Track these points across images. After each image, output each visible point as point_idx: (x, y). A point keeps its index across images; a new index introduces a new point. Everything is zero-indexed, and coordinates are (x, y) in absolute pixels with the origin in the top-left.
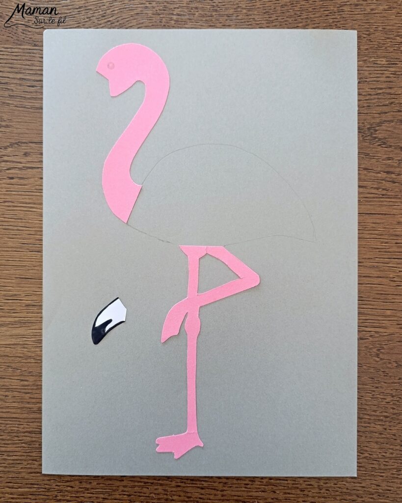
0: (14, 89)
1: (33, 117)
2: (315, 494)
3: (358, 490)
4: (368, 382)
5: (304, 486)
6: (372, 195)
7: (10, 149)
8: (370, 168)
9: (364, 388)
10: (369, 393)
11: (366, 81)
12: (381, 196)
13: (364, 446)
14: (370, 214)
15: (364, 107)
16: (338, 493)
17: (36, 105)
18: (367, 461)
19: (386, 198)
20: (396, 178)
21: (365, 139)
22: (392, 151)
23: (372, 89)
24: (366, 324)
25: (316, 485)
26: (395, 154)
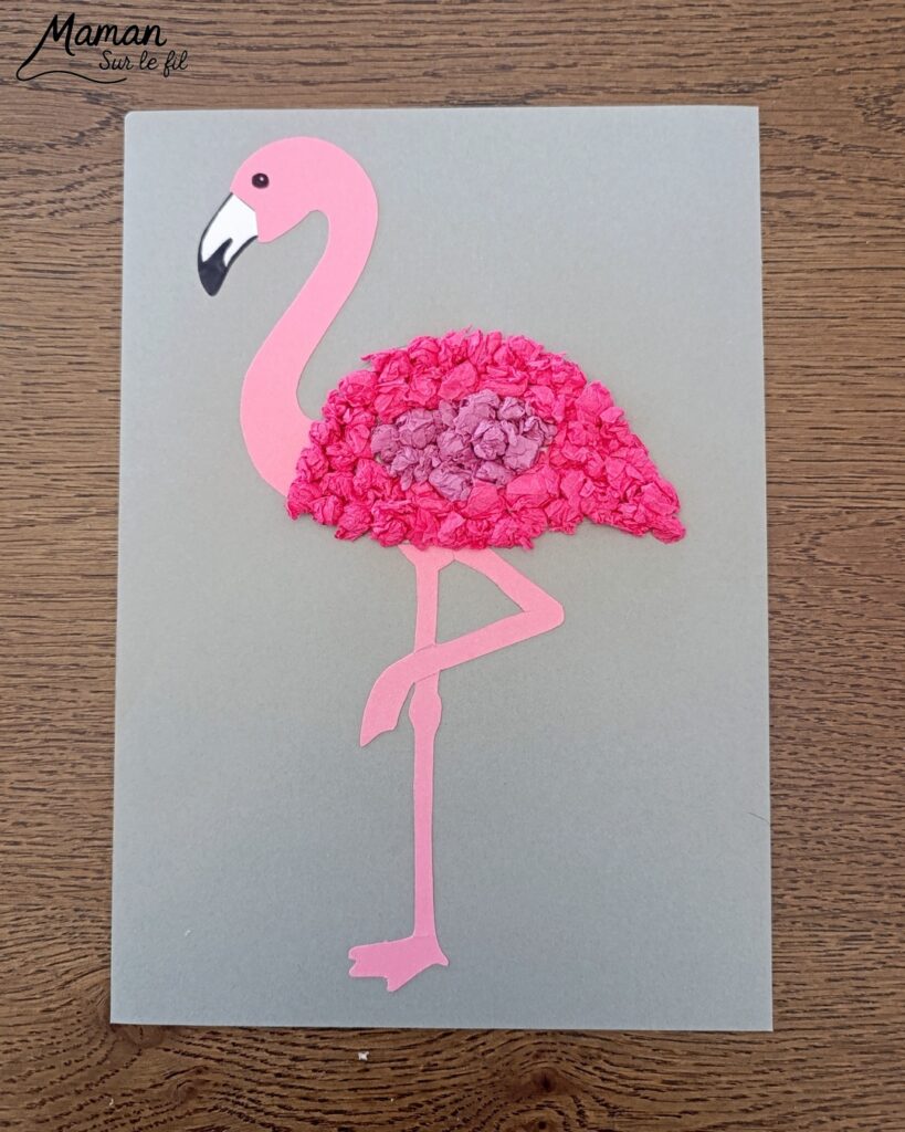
1: (197, 94)
2: (794, 852)
3: (885, 842)
4: (896, 613)
6: (890, 232)
8: (883, 177)
9: (889, 626)
10: (899, 636)
11: (867, 6)
13: (893, 749)
14: (886, 268)
15: (864, 56)
16: (842, 849)
17: (202, 69)
18: (901, 779)
21: (870, 119)
23: (879, 20)
24: (888, 492)
25: (795, 832)
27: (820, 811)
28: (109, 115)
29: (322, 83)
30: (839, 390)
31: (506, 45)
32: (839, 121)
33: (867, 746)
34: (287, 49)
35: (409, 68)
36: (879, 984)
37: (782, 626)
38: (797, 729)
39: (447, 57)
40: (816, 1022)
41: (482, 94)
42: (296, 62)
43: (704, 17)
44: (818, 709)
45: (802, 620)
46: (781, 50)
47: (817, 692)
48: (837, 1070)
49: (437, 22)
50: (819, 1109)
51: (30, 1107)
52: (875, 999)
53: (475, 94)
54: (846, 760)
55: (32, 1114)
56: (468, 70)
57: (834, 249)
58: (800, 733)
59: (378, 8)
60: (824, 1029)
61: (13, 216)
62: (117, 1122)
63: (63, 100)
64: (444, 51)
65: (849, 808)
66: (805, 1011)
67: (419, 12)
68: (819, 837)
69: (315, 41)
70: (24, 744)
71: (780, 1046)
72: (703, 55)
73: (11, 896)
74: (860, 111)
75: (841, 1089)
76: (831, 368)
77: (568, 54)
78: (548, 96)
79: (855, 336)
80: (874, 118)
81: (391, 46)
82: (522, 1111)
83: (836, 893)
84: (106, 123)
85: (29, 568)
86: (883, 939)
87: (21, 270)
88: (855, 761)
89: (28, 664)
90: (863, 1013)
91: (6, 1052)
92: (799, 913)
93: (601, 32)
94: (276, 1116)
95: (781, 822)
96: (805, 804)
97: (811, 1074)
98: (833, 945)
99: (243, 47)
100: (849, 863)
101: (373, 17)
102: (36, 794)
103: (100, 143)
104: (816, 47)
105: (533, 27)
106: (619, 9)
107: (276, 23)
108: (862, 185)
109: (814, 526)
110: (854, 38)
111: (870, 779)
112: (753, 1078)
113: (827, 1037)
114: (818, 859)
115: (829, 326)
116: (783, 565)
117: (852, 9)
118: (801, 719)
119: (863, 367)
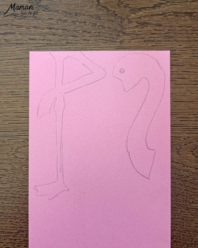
6: (40, 45)
8: (38, 26)
12: (46, 45)
19: (50, 46)
20: (56, 32)
22: (52, 14)
26: (54, 16)
27: (20, 241)
30: (24, 99)
37: (6, 180)
38: (12, 214)
44: (18, 207)
45: (13, 177)
47: (18, 201)
57: (22, 52)
58: (13, 215)
76: (21, 92)
80: (35, 6)
95: (7, 244)
96: (15, 238)
108: (31, 29)
109: (16, 146)
115: (20, 78)
116: (6, 159)
118: (13, 210)
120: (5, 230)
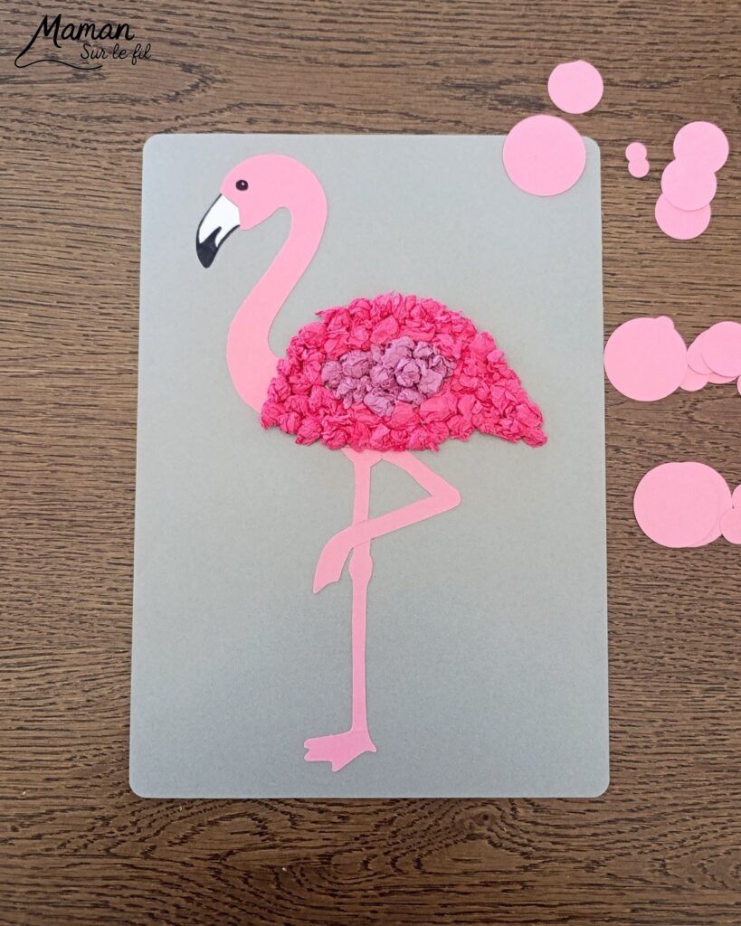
0: (236, 29)
2: (672, 627)
5: (655, 613)
7: (227, 114)
16: (706, 625)
17: (267, 52)
25: (673, 612)
27: (691, 598)
28: (197, 81)
29: (353, 66)
30: (714, 301)
31: (486, 46)
32: (720, 112)
33: (725, 553)
34: (329, 41)
35: (417, 59)
36: (729, 722)
39: (444, 52)
40: (684, 748)
41: (468, 80)
42: (336, 50)
43: (628, 33)
46: (681, 59)
48: (697, 783)
49: (438, 27)
50: (684, 811)
51: (111, 797)
52: (725, 733)
53: (463, 80)
54: (710, 562)
55: (112, 802)
56: (459, 62)
59: (397, 15)
60: (689, 753)
61: (124, 149)
62: (175, 809)
63: (165, 68)
64: (442, 48)
65: (711, 596)
66: (676, 740)
67: (425, 19)
68: (691, 616)
69: (350, 36)
70: (118, 532)
71: (658, 764)
72: (626, 60)
73: (104, 641)
74: (736, 105)
75: (701, 796)
76: (709, 285)
77: (531, 55)
78: (514, 84)
79: (726, 263)
81: (404, 42)
82: (472, 807)
83: (700, 656)
84: (195, 87)
85: (126, 405)
86: (733, 691)
87: (129, 189)
88: (717, 563)
89: (124, 473)
90: (717, 743)
91: (95, 756)
92: (673, 670)
93: (554, 40)
94: (292, 806)
96: (680, 592)
97: (679, 786)
98: (697, 694)
99: (297, 37)
100: (711, 635)
101: (392, 21)
102: (125, 568)
103: (190, 100)
104: (706, 59)
105: (506, 34)
106: (568, 25)
107: (322, 21)
109: (693, 396)
110: (733, 54)
111: (727, 577)
112: (637, 787)
113: (691, 759)
114: (689, 632)
115: (708, 256)
116: (671, 422)
117: (732, 33)
119: (731, 286)
120: (660, 572)
